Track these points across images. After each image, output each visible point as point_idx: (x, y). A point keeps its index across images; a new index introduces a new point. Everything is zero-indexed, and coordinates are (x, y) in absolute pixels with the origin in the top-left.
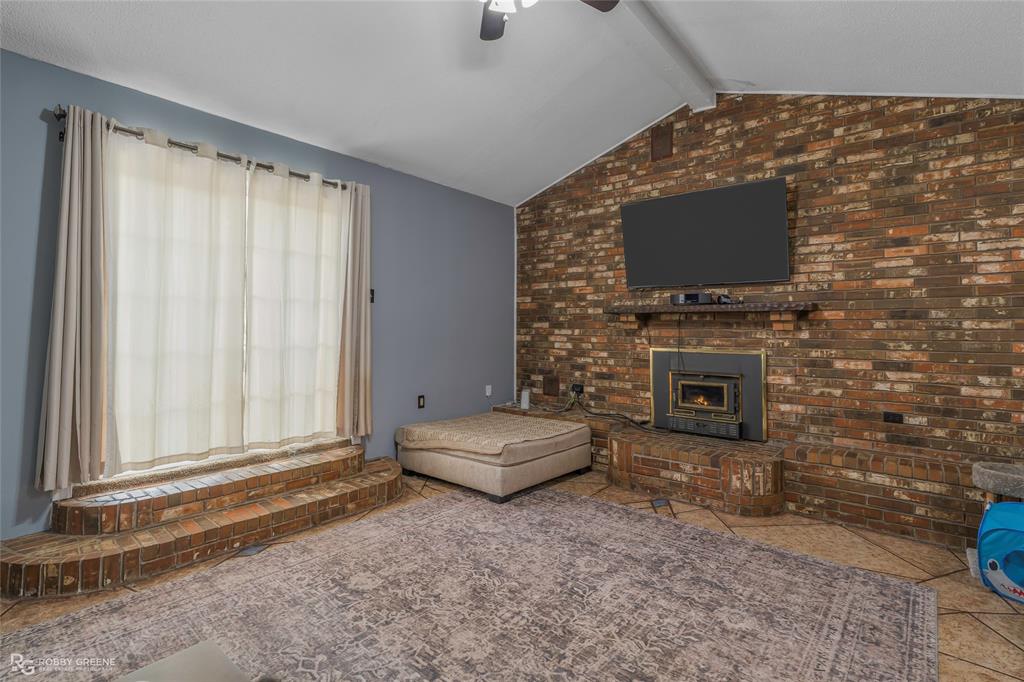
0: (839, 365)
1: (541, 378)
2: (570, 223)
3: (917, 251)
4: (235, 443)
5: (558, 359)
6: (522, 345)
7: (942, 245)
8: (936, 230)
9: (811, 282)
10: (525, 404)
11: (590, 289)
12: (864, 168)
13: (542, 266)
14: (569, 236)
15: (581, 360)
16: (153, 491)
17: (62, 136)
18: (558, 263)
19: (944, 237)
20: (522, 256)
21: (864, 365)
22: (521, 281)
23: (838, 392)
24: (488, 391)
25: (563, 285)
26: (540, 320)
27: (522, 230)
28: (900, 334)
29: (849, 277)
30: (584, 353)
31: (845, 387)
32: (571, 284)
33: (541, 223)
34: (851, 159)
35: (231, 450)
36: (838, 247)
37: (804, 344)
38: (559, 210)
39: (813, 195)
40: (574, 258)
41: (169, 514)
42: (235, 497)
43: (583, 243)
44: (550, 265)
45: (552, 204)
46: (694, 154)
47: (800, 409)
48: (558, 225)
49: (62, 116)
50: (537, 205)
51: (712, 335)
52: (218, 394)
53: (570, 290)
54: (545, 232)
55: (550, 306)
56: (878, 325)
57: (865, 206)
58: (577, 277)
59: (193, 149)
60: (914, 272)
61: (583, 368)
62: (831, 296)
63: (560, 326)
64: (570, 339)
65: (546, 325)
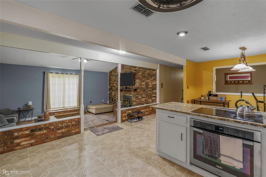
0: (139, 97)
1: (111, 99)
2: (114, 75)
3: (145, 82)
4: (64, 107)
5: (113, 96)
6: (109, 94)
7: (147, 82)
8: (147, 80)
9: (137, 86)
10: (108, 103)
11: (116, 86)
12: (141, 71)
13: (111, 82)
14: (114, 77)
15: (115, 96)
16: (54, 111)
17: (45, 74)
18: (113, 81)
19: (147, 81)
20: (109, 80)
21: (141, 97)
22: (109, 84)
23: (139, 101)
24: (103, 101)
25: (113, 85)
26: (111, 90)
27: (109, 76)
28: (144, 93)
29: (140, 85)
30: (116, 95)
31: (139, 100)
32: (114, 85)
33: (111, 75)
34: (140, 69)
35: (63, 108)
36: (139, 81)
37: (136, 94)
38: (113, 73)
39: (137, 74)
40: (115, 81)
41: (56, 114)
42: (63, 112)
43: (115, 79)
44: (112, 82)
45: (112, 72)
46: (126, 67)
47: (135, 103)
48: (113, 76)
49: (45, 72)
50: (111, 72)
51: (128, 93)
52: (62, 101)
53: (114, 86)
54: (111, 77)
55: (112, 88)
56: (142, 92)
57: (141, 76)
58: (115, 84)
59: (58, 73)
60: (145, 85)
61: (115, 97)
62: (138, 88)
63: (113, 91)
64: (114, 93)
65: (112, 91)
